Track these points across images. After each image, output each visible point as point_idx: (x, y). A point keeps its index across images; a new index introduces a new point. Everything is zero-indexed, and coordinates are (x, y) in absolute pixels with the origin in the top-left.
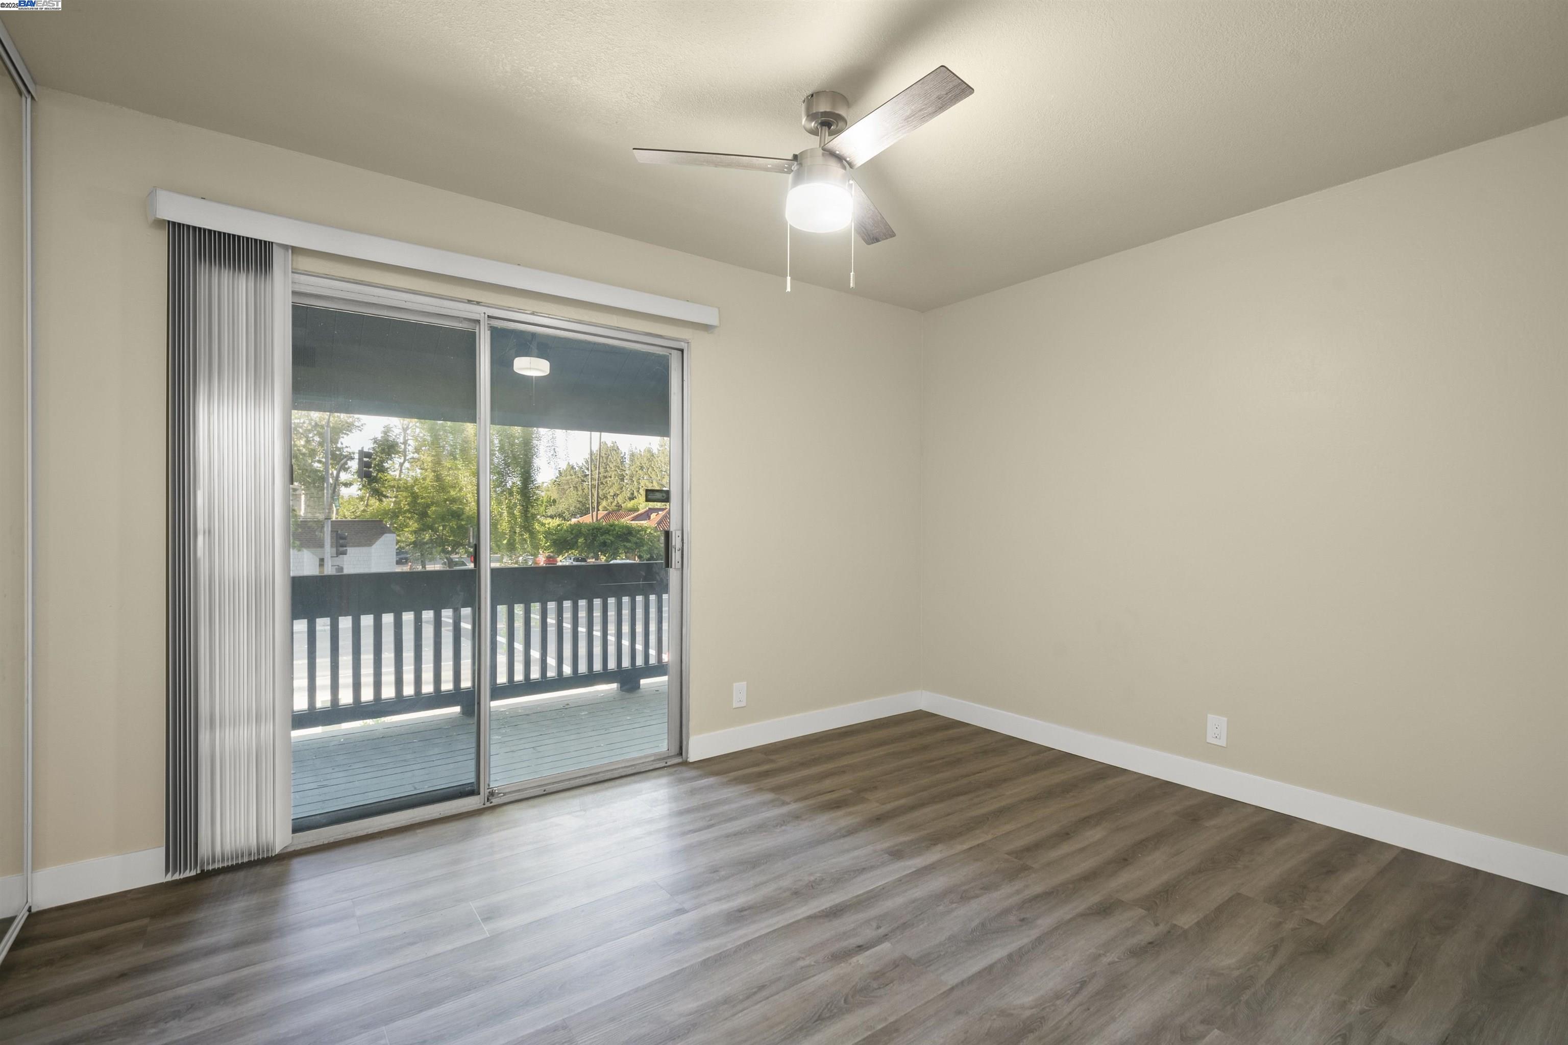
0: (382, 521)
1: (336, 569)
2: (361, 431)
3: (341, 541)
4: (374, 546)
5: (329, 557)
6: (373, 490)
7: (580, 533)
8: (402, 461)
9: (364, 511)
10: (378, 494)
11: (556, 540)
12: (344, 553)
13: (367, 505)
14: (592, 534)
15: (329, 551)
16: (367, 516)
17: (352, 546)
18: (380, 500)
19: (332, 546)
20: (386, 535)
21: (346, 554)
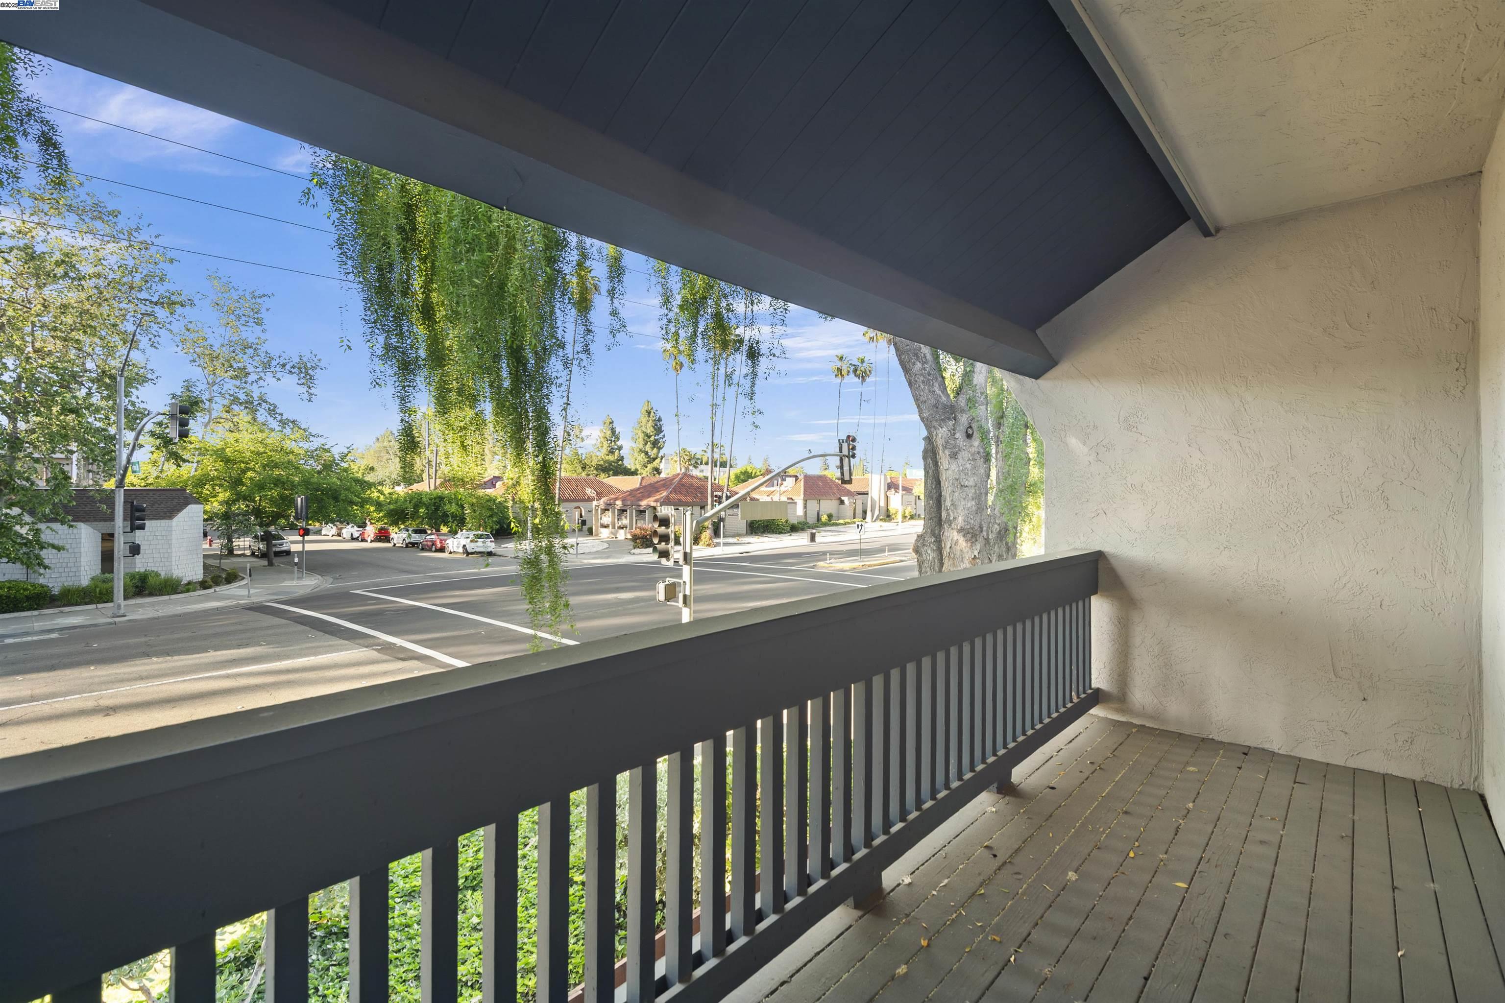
0: (185, 490)
1: (130, 546)
2: (155, 384)
3: (137, 514)
4: (175, 519)
5: (121, 532)
6: (169, 453)
7: (420, 502)
8: (207, 420)
9: (157, 477)
10: (177, 458)
11: (392, 510)
12: (142, 527)
13: (162, 471)
14: (435, 503)
15: (121, 525)
16: (163, 484)
17: (151, 519)
18: (179, 466)
19: (125, 520)
20: (190, 506)
21: (144, 529)
